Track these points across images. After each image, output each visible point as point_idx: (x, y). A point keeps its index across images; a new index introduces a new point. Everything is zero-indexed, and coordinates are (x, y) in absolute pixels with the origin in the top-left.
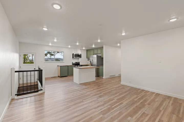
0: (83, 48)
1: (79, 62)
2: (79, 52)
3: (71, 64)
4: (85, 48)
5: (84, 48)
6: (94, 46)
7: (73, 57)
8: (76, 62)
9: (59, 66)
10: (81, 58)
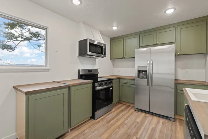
1: (95, 68)
5: (115, 27)
8: (90, 71)
9: (21, 91)
10: (106, 57)
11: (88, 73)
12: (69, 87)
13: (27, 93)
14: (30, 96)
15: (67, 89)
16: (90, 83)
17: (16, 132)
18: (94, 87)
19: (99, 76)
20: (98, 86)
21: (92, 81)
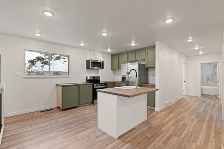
0: (107, 49)
1: (99, 77)
2: (99, 58)
3: (84, 81)
4: (111, 49)
5: (109, 51)
6: (133, 44)
7: (88, 68)
8: (94, 77)
9: (60, 86)
10: (104, 69)
11: (92, 79)
12: (79, 85)
13: (62, 86)
14: (63, 87)
15: (78, 86)
16: (91, 84)
17: (57, 104)
18: (93, 86)
19: (100, 81)
20: (95, 86)
21: (92, 83)
